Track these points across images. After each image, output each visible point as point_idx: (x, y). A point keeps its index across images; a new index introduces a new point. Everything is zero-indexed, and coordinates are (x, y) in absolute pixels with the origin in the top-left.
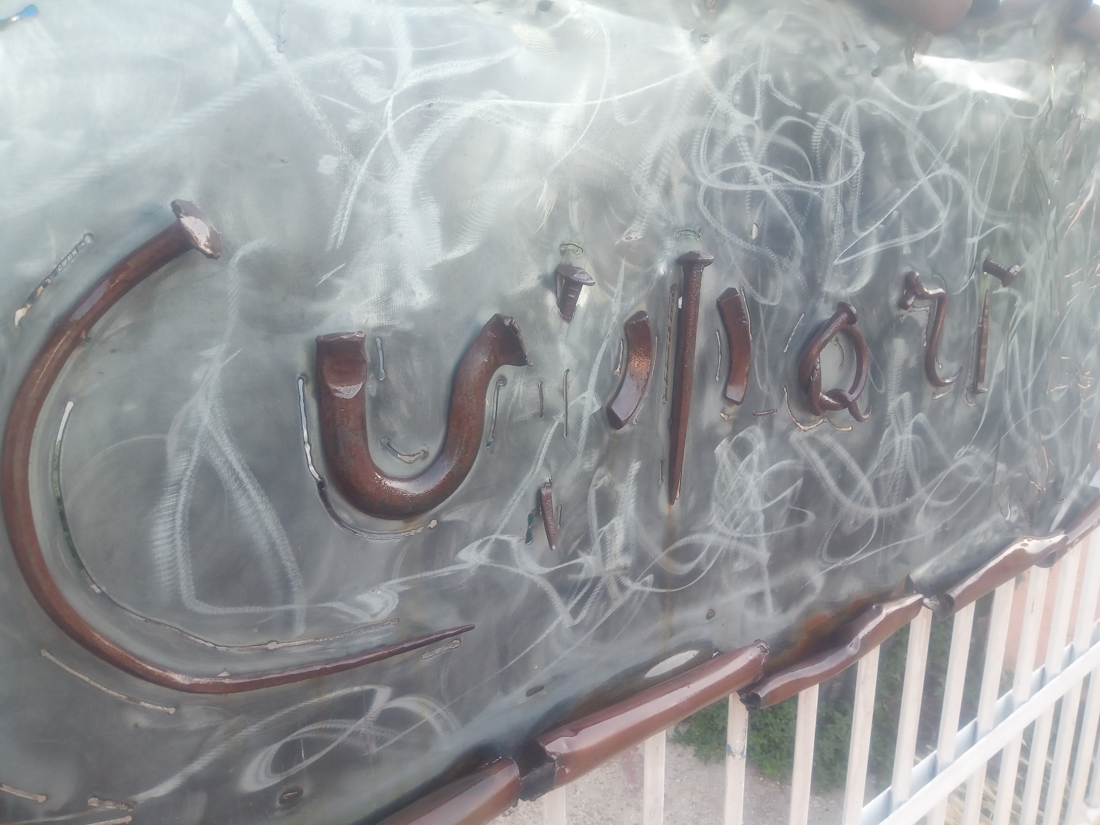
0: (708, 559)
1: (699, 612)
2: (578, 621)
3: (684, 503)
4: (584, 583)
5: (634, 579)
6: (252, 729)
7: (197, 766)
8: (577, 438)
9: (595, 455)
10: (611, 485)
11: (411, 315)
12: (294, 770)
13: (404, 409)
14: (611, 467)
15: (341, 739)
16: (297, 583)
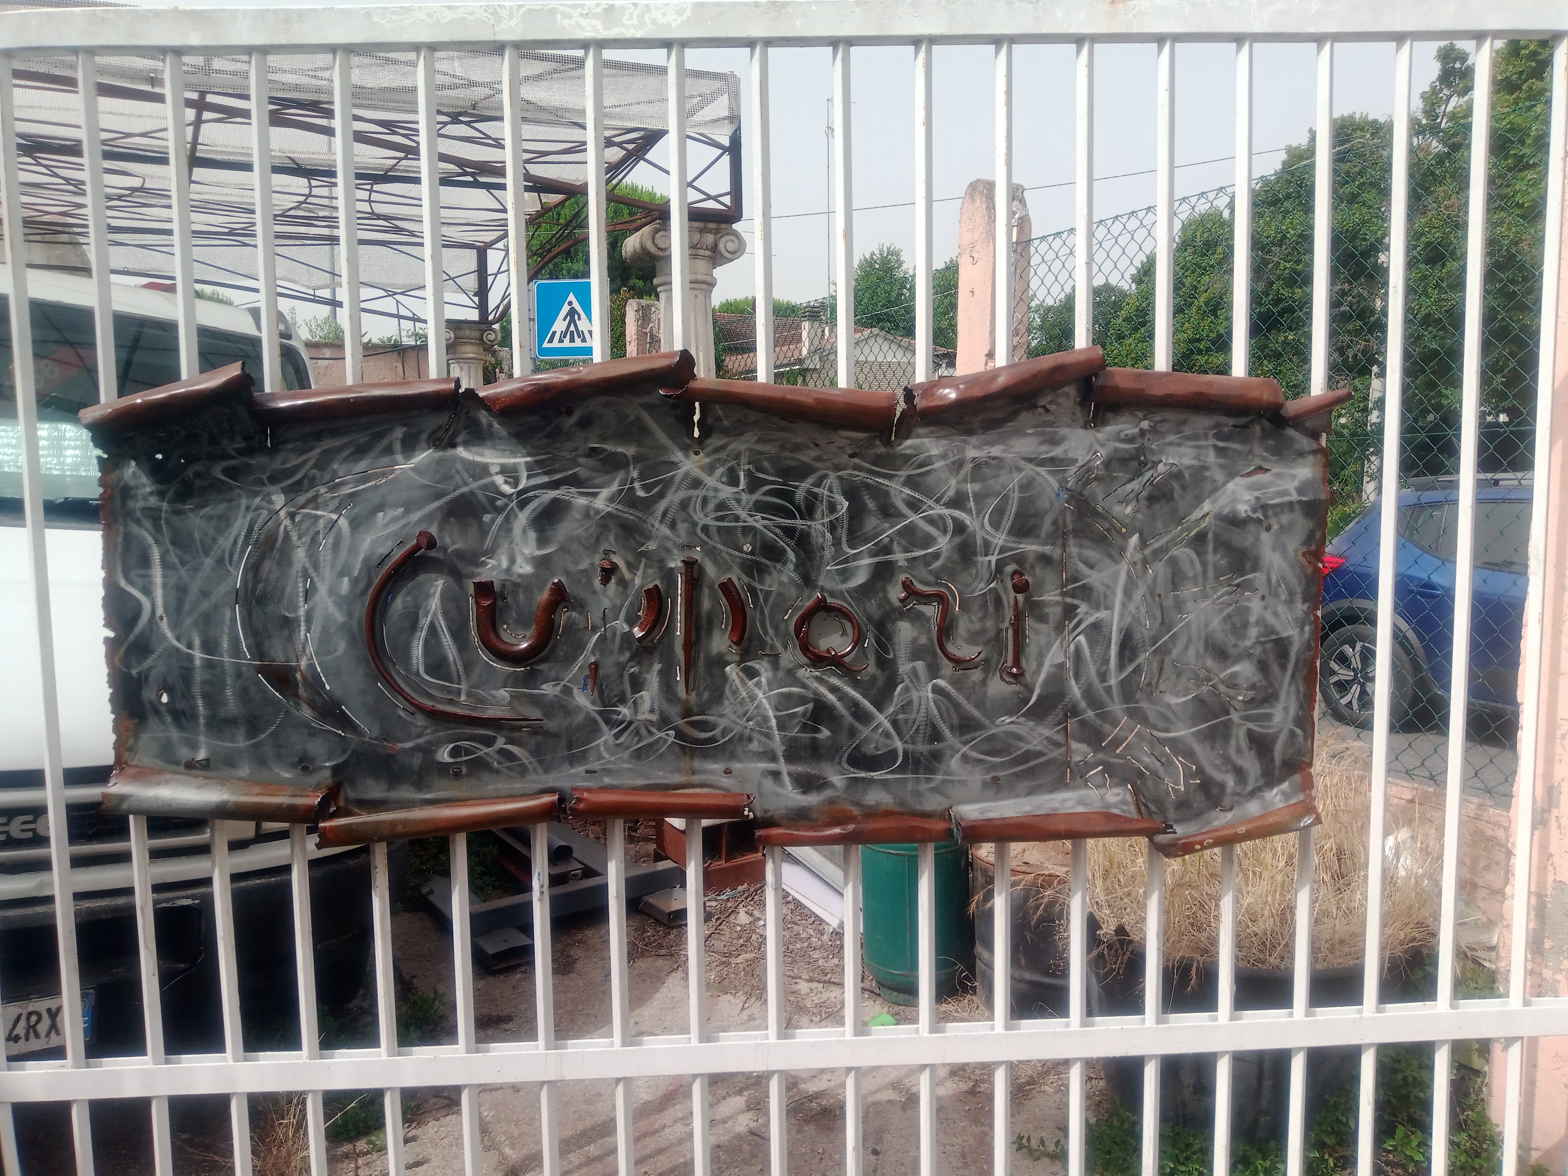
0: (724, 734)
1: (717, 767)
2: (619, 742)
3: (699, 695)
4: (622, 722)
5: (660, 730)
6: (442, 734)
7: (420, 741)
8: (613, 643)
9: (627, 655)
10: (640, 673)
11: (520, 576)
12: (459, 759)
13: (514, 614)
14: (639, 663)
15: (480, 753)
16: (463, 678)
